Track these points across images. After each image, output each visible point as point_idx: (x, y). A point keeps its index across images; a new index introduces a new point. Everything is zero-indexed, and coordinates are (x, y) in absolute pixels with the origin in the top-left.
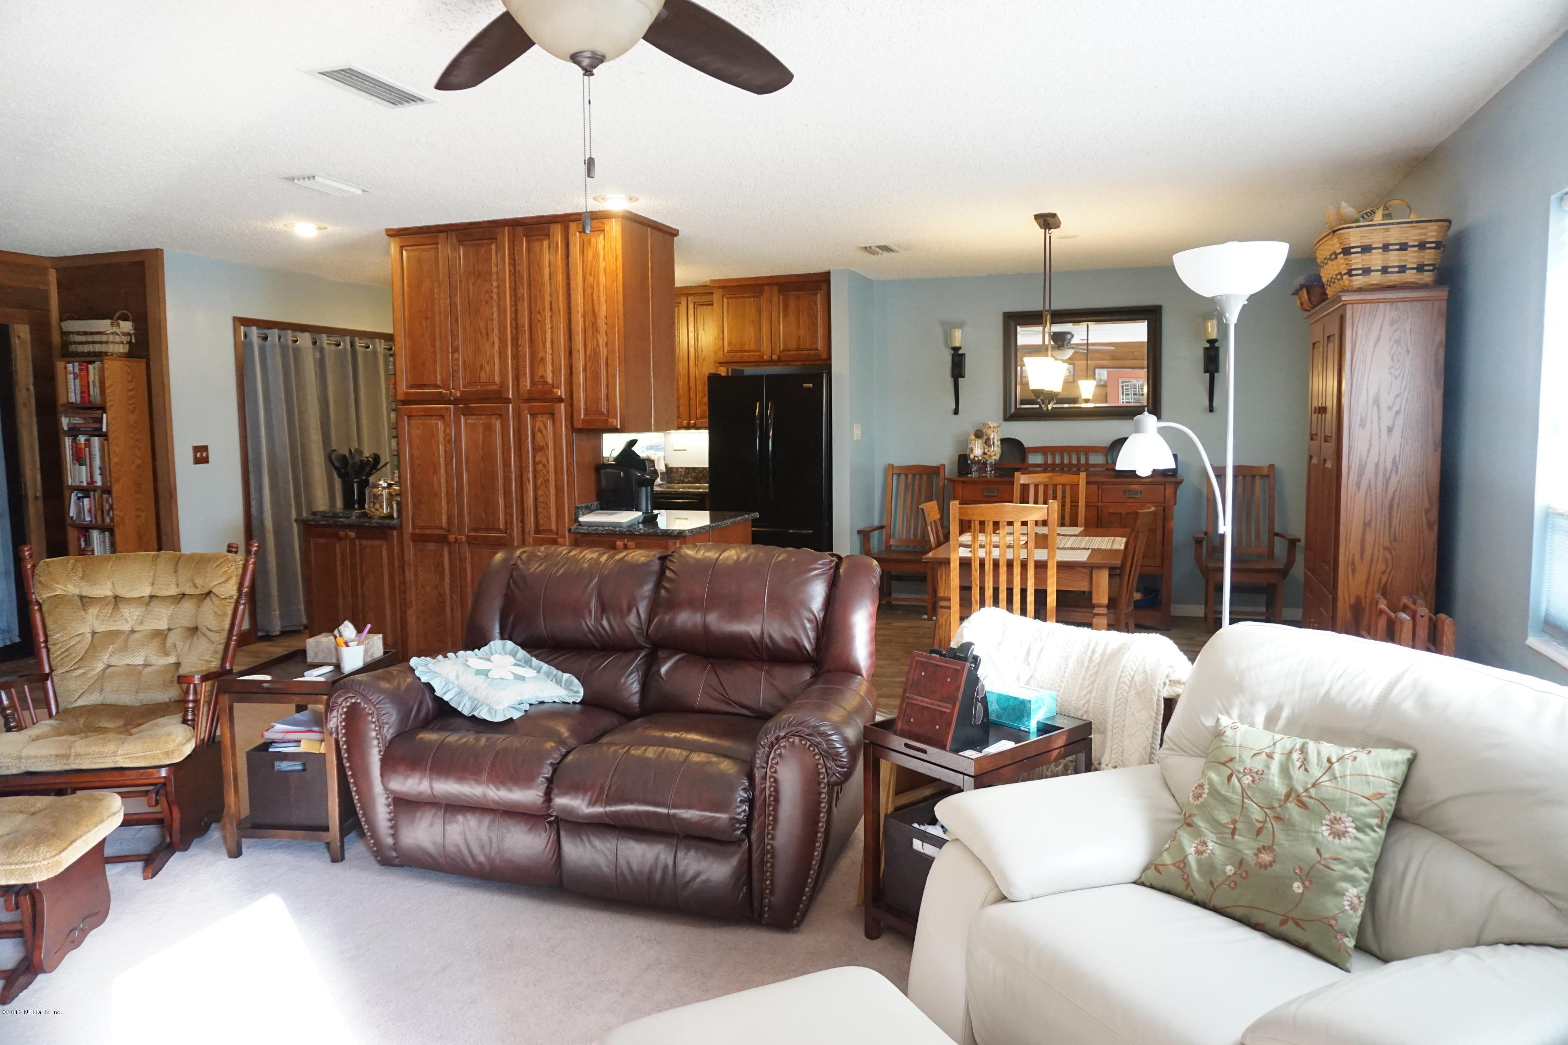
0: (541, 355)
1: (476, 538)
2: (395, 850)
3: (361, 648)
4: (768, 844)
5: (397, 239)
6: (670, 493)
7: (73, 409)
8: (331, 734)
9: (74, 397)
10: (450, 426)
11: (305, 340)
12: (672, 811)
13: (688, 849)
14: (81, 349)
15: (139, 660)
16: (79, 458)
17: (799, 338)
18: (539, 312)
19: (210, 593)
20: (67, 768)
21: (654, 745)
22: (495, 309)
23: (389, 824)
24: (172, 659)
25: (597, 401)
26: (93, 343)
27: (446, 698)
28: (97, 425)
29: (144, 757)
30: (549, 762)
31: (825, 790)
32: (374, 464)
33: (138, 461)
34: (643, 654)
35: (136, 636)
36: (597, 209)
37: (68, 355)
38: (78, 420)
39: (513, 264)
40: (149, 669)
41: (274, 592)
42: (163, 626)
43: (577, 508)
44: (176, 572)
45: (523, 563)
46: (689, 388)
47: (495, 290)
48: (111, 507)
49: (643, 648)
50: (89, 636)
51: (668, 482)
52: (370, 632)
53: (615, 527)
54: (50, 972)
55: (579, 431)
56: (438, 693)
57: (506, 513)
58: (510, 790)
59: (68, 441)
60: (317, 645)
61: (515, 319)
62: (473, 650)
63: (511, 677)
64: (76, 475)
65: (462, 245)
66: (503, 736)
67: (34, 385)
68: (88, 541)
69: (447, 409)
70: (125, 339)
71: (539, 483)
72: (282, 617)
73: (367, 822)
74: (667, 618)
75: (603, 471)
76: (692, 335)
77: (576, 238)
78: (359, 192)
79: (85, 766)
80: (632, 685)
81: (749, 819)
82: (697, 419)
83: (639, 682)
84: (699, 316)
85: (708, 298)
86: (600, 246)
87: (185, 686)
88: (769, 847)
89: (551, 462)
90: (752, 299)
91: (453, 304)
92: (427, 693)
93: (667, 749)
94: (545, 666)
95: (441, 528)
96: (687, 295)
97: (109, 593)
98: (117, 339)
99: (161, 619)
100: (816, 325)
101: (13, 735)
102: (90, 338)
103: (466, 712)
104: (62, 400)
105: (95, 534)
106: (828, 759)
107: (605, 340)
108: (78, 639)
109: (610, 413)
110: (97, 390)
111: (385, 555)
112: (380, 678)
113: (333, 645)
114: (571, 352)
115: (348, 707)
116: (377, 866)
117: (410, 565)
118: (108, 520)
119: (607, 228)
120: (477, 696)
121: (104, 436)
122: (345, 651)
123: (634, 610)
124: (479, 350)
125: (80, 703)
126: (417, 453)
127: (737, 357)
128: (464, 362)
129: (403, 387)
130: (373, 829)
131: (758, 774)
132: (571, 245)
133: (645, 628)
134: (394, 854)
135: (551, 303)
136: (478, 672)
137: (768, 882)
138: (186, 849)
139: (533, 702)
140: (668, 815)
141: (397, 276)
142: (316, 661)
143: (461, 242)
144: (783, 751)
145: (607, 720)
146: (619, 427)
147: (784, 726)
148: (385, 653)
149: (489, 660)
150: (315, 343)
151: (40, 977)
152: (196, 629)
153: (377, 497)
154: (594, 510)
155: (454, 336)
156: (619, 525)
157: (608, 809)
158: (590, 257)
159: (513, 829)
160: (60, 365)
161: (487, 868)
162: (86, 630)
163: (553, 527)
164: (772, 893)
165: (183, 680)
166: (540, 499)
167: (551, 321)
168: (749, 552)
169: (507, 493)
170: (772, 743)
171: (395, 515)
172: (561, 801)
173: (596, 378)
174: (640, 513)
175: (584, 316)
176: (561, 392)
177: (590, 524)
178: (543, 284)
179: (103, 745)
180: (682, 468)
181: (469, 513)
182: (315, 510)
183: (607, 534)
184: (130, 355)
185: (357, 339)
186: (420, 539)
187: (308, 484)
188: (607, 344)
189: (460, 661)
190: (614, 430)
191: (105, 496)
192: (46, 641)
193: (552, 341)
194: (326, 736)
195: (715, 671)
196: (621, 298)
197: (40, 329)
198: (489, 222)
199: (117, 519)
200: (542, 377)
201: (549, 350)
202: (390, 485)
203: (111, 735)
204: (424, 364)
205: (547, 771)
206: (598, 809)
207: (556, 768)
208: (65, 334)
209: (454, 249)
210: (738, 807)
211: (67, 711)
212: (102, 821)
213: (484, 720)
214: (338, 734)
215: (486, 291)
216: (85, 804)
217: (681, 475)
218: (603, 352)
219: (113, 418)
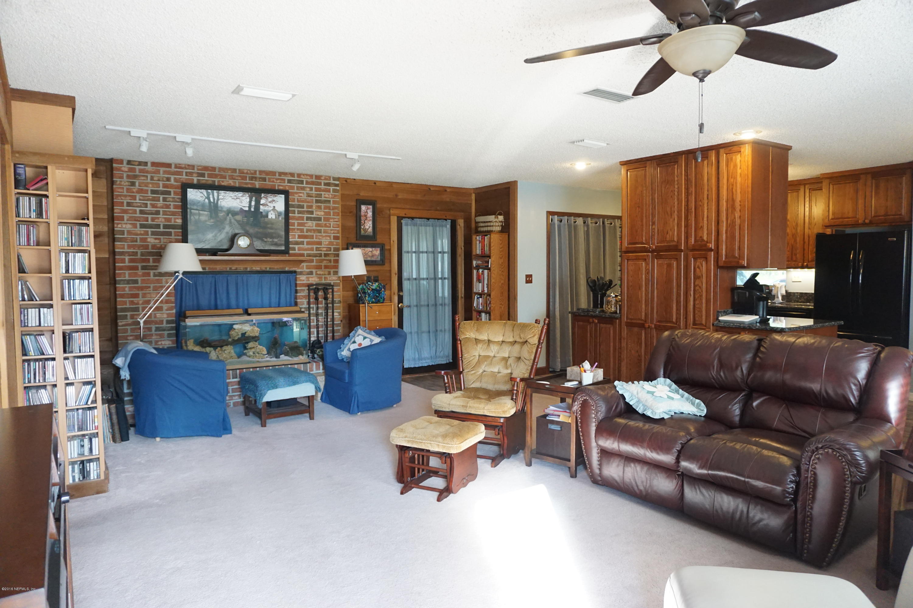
0: (701, 224)
1: (659, 326)
2: (600, 476)
3: (592, 374)
4: (808, 511)
5: (625, 166)
6: (786, 308)
7: (478, 257)
8: (574, 413)
9: (479, 252)
10: (649, 264)
11: (580, 221)
12: (747, 480)
13: (757, 504)
14: (482, 229)
15: (496, 370)
16: (479, 280)
17: (887, 207)
18: (701, 201)
19: (527, 341)
20: (466, 412)
21: (741, 442)
22: (676, 200)
23: (598, 463)
24: (509, 371)
25: (734, 250)
26: (487, 226)
27: (631, 403)
28: (487, 264)
29: (495, 412)
30: (680, 442)
31: (849, 486)
32: (609, 285)
33: (502, 282)
34: (743, 394)
35: (495, 359)
36: (737, 140)
37: (477, 232)
38: (480, 262)
39: (687, 175)
40: (500, 374)
41: (558, 349)
42: (506, 355)
43: (718, 312)
44: (513, 331)
45: (678, 338)
46: (804, 242)
47: (676, 190)
48: (490, 303)
49: (744, 390)
50: (478, 357)
51: (787, 301)
52: (596, 367)
53: (740, 324)
54: (456, 493)
55: (721, 268)
56: (627, 400)
57: (677, 313)
58: (658, 453)
59: (475, 272)
60: (572, 370)
61: (687, 205)
62: (648, 381)
63: (666, 397)
64: (478, 287)
65: (660, 167)
66: (658, 426)
67: (464, 246)
68: (480, 316)
69: (648, 255)
70: (500, 224)
71: (696, 297)
72: (561, 362)
73: (588, 460)
74: (759, 374)
75: (736, 291)
76: (807, 209)
77: (723, 158)
78: (605, 145)
79: (473, 412)
80: (736, 410)
81: (796, 492)
82: (809, 262)
83: (740, 409)
84: (813, 197)
85: (820, 185)
86: (738, 161)
87: (513, 382)
88: (809, 513)
89: (704, 285)
90: (851, 184)
91: (653, 199)
92: (621, 400)
93: (749, 446)
94: (686, 395)
95: (642, 320)
96: (805, 185)
97: (486, 338)
98: (497, 224)
99: (505, 352)
100: (901, 198)
101: (448, 395)
102: (486, 224)
103: (640, 412)
104: (474, 253)
105: (483, 315)
106: (851, 466)
107: (739, 215)
108: (473, 357)
109: (741, 257)
110: (488, 248)
111: (612, 332)
112: (598, 388)
113: (579, 372)
114: (718, 223)
115: (582, 401)
116: (591, 483)
117: (624, 339)
118: (488, 309)
119: (742, 150)
120: (647, 404)
121: (489, 269)
122: (584, 374)
123: (740, 368)
124: (666, 223)
125: (473, 386)
126: (631, 279)
127: (838, 222)
128: (658, 230)
129: (625, 244)
130: (590, 464)
131: (803, 467)
132: (721, 161)
133: (745, 380)
134: (599, 478)
135: (708, 195)
136: (648, 392)
137: (807, 535)
138: (509, 458)
139: (677, 412)
140: (745, 481)
141: (624, 187)
142: (571, 379)
143: (658, 165)
144: (820, 456)
145: (717, 427)
146: (746, 265)
147: (822, 441)
148: (604, 378)
149: (656, 387)
150: (584, 223)
151: (451, 495)
152: (520, 358)
153: (608, 302)
154: (729, 314)
155: (653, 215)
156: (743, 323)
157: (710, 472)
158: (732, 167)
159: (658, 475)
160: (474, 237)
161: (644, 493)
162: (477, 354)
163: (704, 322)
164: (810, 542)
165: (512, 379)
166: (697, 306)
167: (708, 205)
168: (815, 340)
169: (678, 302)
170: (813, 450)
171: (618, 312)
172: (684, 464)
173: (733, 237)
174: (758, 317)
175: (727, 202)
176: (712, 246)
177: (726, 322)
178: (703, 185)
179: (480, 404)
180: (797, 293)
181: (657, 312)
182: (580, 307)
183: (736, 328)
184: (502, 232)
185: (606, 220)
186: (630, 325)
187: (577, 294)
188: (740, 217)
189: (640, 385)
190: (744, 267)
191: (488, 297)
192: (462, 357)
193: (708, 217)
194: (572, 414)
195: (788, 409)
196: (750, 189)
197: (468, 221)
198: (674, 153)
199: (492, 308)
200: (701, 237)
201: (705, 222)
202: (616, 296)
203: (483, 401)
204: (637, 231)
205: (678, 447)
206: (704, 472)
207: (683, 446)
208: (477, 223)
209: (655, 169)
210: (789, 484)
211: (468, 389)
212: (477, 434)
213: (649, 417)
214: (577, 414)
215: (672, 191)
216: (471, 426)
217: (797, 298)
218: (738, 221)
219: (493, 261)
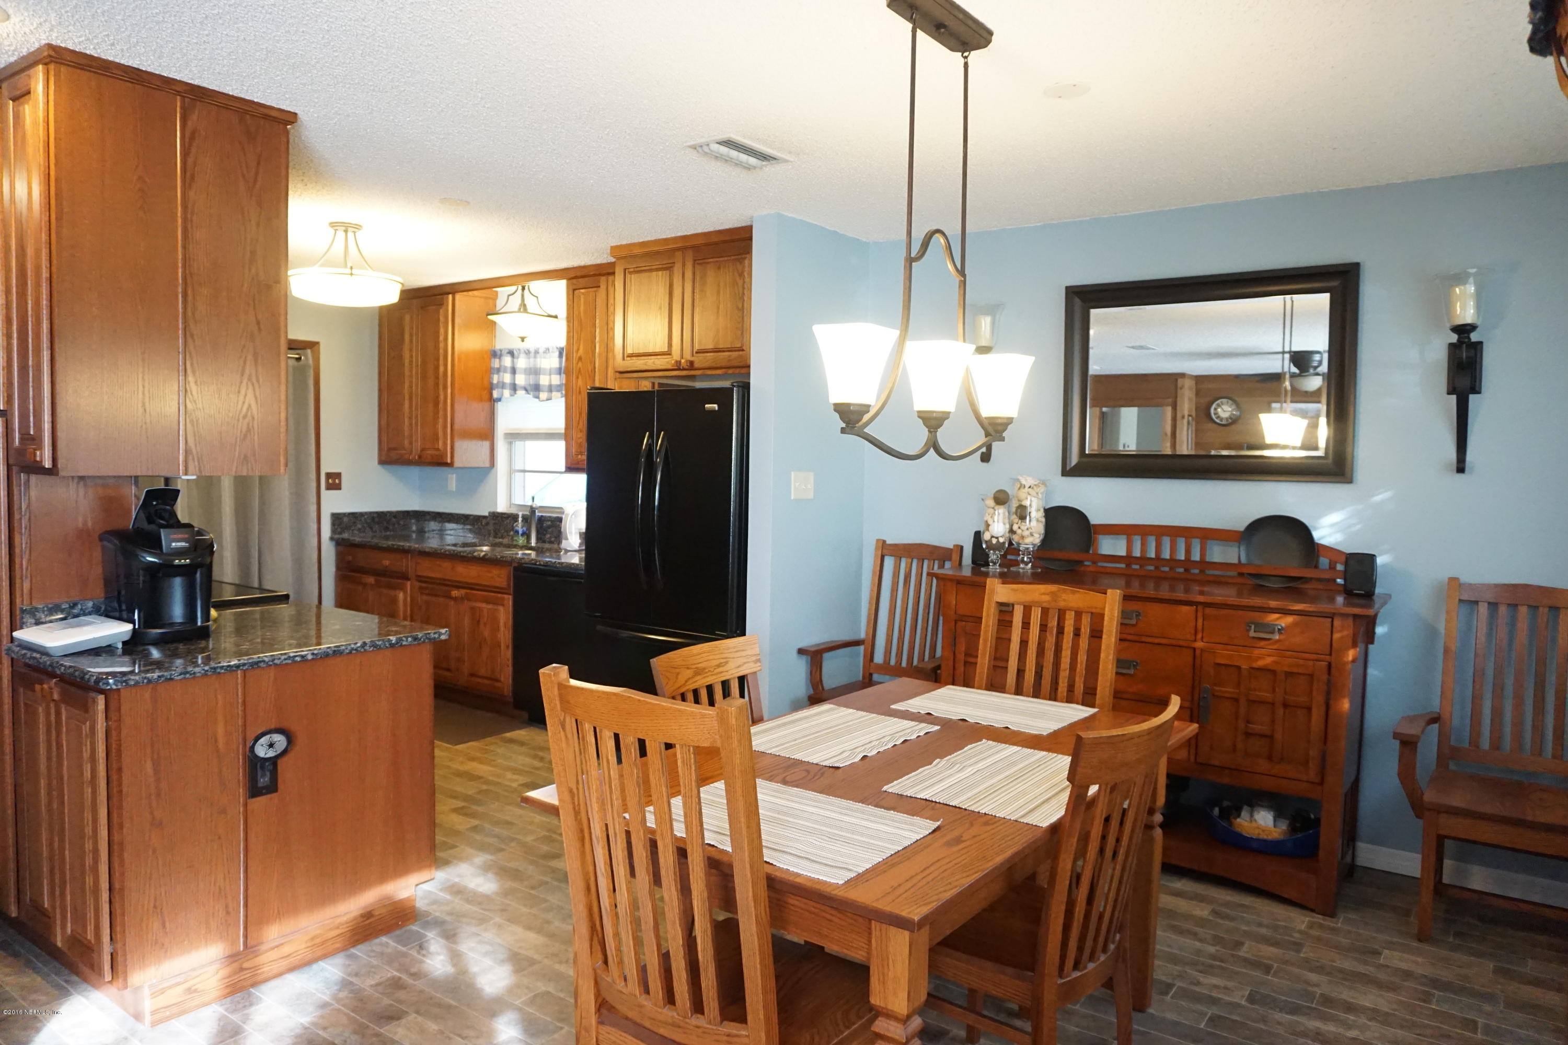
17: (718, 331)
25: (28, 415)
90: (660, 273)
109: (38, 437)
127: (640, 363)
146: (47, 465)
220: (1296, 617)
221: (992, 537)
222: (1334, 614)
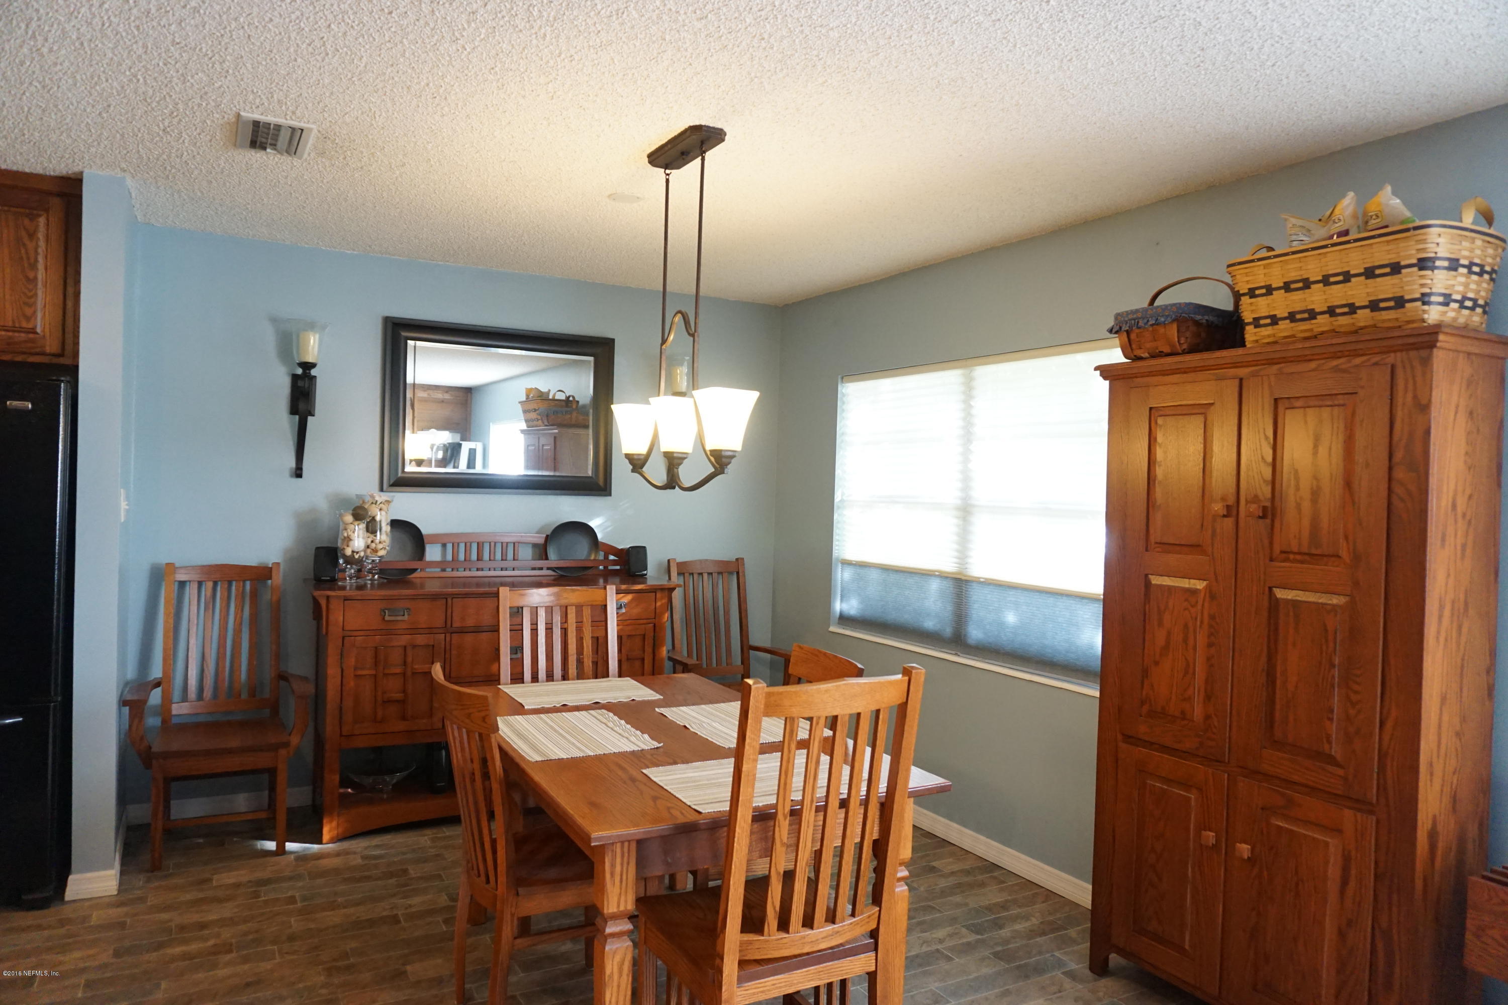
220: (633, 594)
221: (353, 552)
222: (656, 589)
